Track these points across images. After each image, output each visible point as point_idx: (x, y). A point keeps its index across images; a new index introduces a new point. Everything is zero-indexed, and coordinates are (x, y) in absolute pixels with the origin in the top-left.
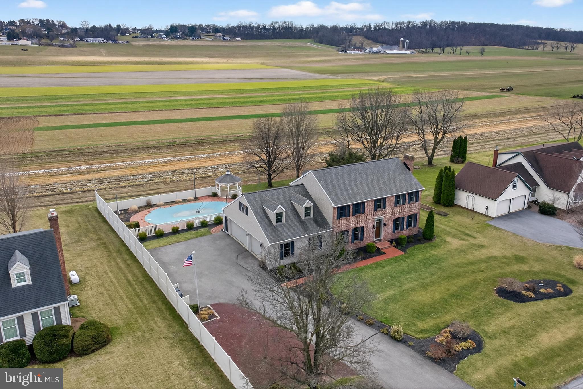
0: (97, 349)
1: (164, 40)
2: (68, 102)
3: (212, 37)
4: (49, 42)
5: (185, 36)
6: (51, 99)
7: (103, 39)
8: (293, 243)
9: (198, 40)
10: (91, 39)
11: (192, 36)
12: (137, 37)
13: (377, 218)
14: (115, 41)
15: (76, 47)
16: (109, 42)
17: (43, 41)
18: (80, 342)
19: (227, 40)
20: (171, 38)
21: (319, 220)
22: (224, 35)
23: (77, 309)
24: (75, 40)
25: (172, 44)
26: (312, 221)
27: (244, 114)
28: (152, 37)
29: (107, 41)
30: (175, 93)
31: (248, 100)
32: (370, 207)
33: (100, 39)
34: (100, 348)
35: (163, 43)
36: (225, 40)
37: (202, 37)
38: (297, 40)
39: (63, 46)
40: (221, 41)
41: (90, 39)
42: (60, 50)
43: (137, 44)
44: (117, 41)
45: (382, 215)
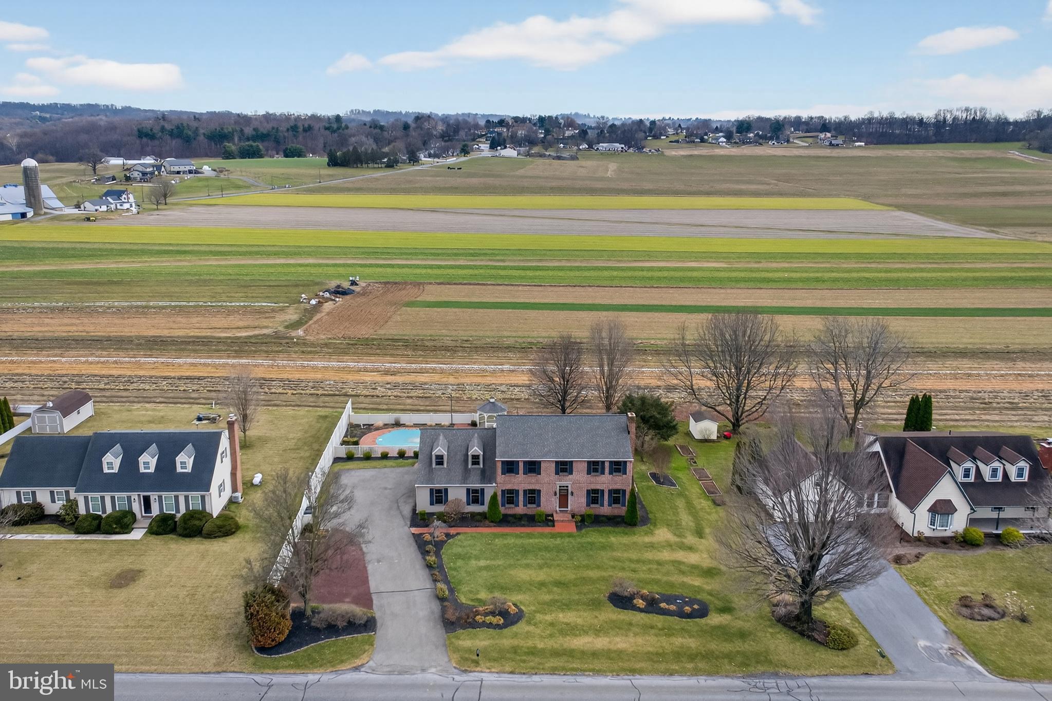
0: (219, 537)
1: (722, 147)
2: (491, 260)
3: (810, 140)
4: (543, 151)
5: (761, 140)
6: (472, 255)
7: (623, 146)
8: (446, 490)
9: (782, 146)
10: (605, 145)
11: (771, 138)
12: (677, 141)
13: (559, 484)
14: (640, 149)
15: (577, 159)
16: (631, 150)
17: (535, 150)
18: (207, 527)
19: (837, 145)
20: (735, 143)
21: (488, 473)
22: (835, 137)
23: (236, 505)
24: (581, 147)
25: (733, 154)
26: (479, 472)
27: (704, 304)
28: (703, 140)
29: (629, 148)
30: (649, 255)
31: (754, 275)
32: (548, 470)
33: (617, 145)
34: (223, 536)
35: (718, 152)
36: (833, 145)
37: (791, 140)
38: (988, 145)
39: (559, 158)
40: (825, 147)
41: (603, 146)
42: (550, 165)
43: (674, 153)
44: (643, 148)
45: (567, 481)
